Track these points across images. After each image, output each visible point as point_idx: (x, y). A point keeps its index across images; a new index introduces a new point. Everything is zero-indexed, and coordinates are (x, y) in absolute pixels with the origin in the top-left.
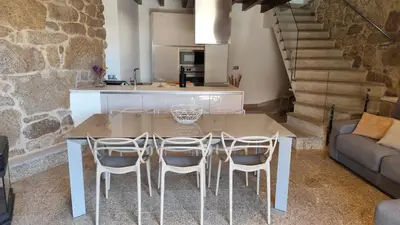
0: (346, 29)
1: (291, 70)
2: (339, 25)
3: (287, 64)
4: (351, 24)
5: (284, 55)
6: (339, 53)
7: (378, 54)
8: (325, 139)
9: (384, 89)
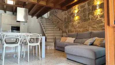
0: (57, 22)
1: (45, 31)
2: (55, 21)
3: (44, 30)
4: (58, 21)
5: (43, 28)
6: (56, 27)
7: (63, 26)
8: (54, 46)
9: (65, 34)
